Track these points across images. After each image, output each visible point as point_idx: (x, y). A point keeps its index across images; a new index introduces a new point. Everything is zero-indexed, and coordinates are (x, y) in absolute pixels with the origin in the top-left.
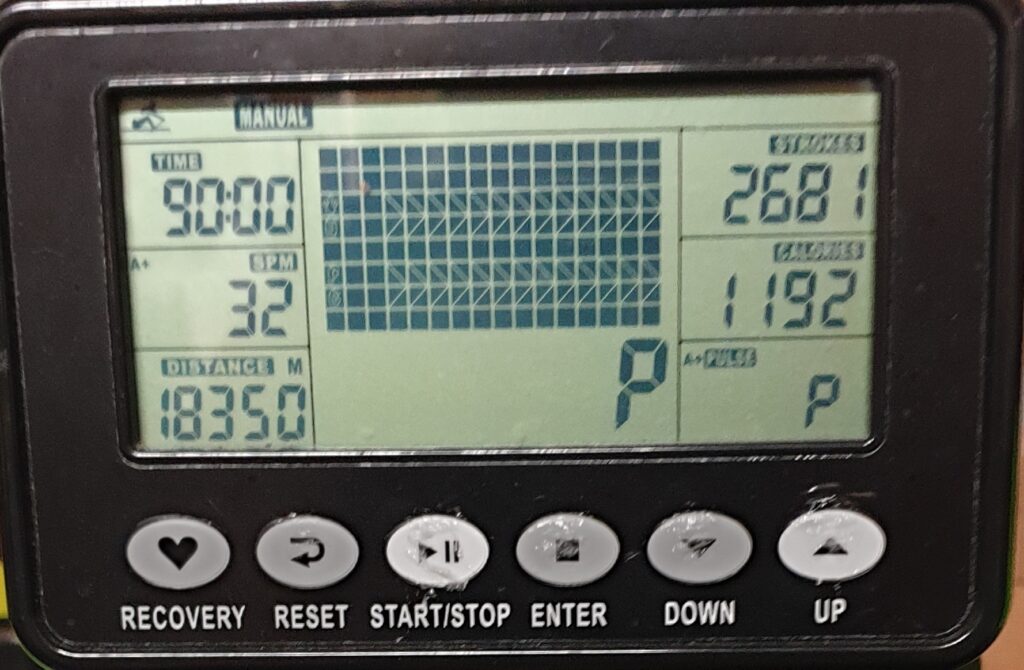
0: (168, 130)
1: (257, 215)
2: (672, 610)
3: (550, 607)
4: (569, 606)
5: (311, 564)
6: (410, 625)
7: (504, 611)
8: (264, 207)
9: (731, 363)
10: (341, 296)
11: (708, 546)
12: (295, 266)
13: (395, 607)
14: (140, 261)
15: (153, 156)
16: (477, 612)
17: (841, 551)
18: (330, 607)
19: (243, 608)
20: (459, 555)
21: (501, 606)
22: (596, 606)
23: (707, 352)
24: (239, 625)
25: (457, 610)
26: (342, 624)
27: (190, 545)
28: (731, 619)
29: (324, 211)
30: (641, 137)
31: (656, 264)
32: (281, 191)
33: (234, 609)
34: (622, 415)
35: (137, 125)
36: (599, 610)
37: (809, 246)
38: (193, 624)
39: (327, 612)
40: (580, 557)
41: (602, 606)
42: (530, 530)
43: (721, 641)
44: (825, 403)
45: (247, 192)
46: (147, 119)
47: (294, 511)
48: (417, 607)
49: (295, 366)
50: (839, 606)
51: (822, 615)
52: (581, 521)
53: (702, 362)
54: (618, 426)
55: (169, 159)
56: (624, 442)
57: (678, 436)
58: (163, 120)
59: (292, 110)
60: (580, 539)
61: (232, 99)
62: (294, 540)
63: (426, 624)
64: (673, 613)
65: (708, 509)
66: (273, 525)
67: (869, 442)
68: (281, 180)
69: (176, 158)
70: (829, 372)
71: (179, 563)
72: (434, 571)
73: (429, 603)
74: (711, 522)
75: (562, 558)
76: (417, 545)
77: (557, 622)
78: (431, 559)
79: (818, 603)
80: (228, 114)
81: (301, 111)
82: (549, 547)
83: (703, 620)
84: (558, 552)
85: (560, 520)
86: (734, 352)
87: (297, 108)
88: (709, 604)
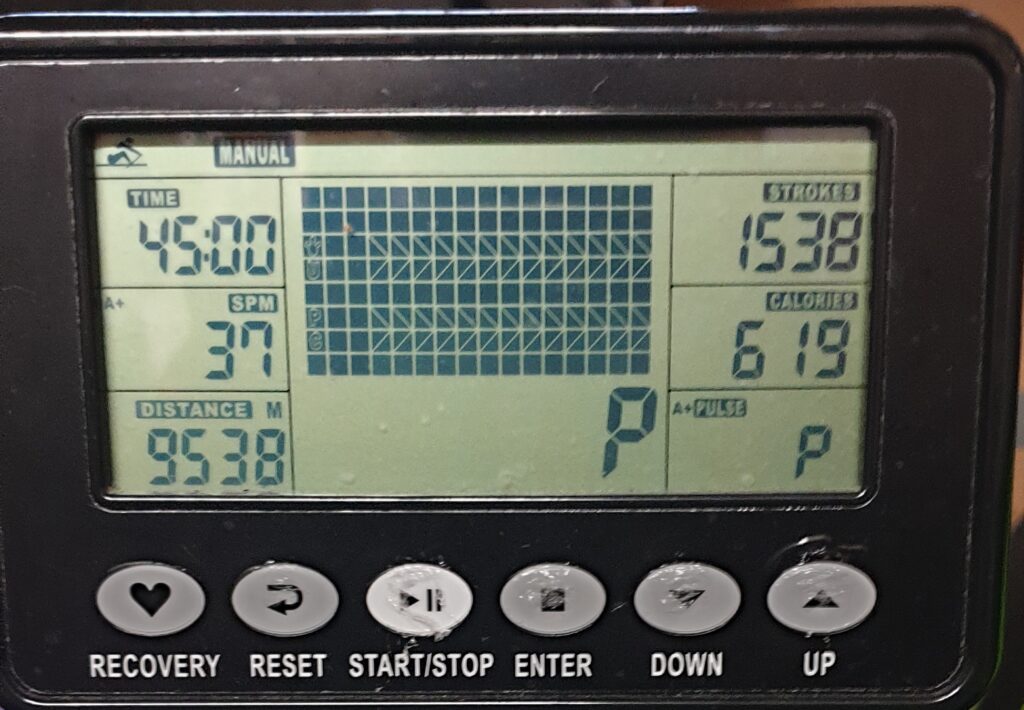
0: (145, 165)
1: (236, 253)
2: (658, 660)
3: (534, 657)
4: (553, 657)
5: (288, 612)
6: (391, 674)
7: (486, 661)
8: (243, 246)
9: (721, 413)
10: (323, 340)
11: (695, 598)
12: (276, 309)
13: (375, 656)
14: (114, 300)
15: (129, 191)
16: (459, 661)
17: (832, 604)
18: (308, 656)
19: (217, 657)
20: (441, 604)
21: (484, 656)
22: (581, 656)
23: (697, 401)
24: (213, 674)
25: (439, 660)
26: (320, 673)
27: (163, 591)
28: (719, 672)
29: (306, 253)
30: (632, 182)
31: (646, 312)
32: (261, 231)
33: (208, 657)
34: (610, 464)
35: (113, 160)
36: (584, 661)
37: (801, 295)
38: (165, 673)
39: (305, 661)
40: (566, 606)
41: (587, 657)
42: (515, 579)
43: (708, 693)
44: (816, 454)
45: (227, 231)
46: (123, 154)
47: (272, 559)
48: (398, 657)
49: (274, 410)
50: (829, 659)
51: (811, 667)
52: (567, 570)
53: (692, 412)
54: (605, 476)
55: (146, 195)
56: (611, 492)
57: (667, 486)
58: (140, 155)
59: (274, 148)
60: (566, 589)
61: (212, 135)
62: (271, 588)
63: (407, 673)
64: (660, 664)
65: (697, 561)
66: (250, 572)
67: (862, 494)
68: (262, 219)
69: (153, 194)
70: (822, 423)
71: (152, 611)
72: (417, 619)
73: (411, 652)
74: (700, 574)
75: (547, 609)
76: (399, 592)
77: (542, 673)
78: (413, 608)
79: (807, 656)
80: (208, 151)
81: (283, 148)
82: (533, 597)
83: (691, 672)
84: (544, 604)
85: (545, 569)
86: (724, 402)
87: (279, 145)
88: (696, 656)
